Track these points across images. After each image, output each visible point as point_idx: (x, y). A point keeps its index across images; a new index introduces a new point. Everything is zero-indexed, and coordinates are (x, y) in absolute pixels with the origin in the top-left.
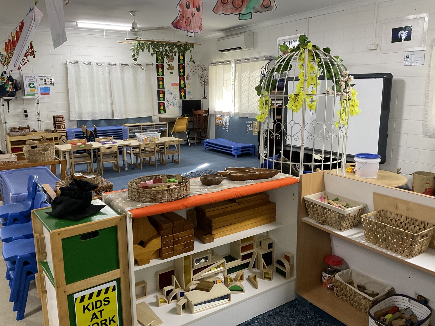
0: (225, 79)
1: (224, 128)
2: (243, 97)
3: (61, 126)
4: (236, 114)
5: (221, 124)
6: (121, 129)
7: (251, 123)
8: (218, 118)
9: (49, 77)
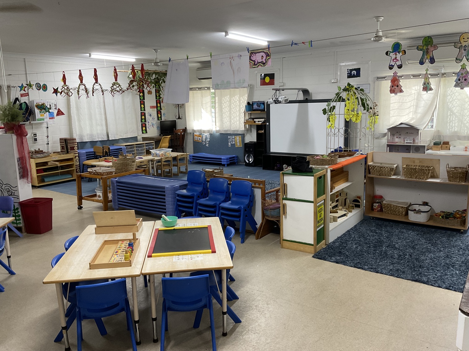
0: (204, 102)
1: (203, 144)
2: (225, 117)
3: (75, 147)
4: (217, 131)
5: (200, 140)
6: (121, 149)
7: (234, 137)
8: (196, 136)
9: (53, 103)
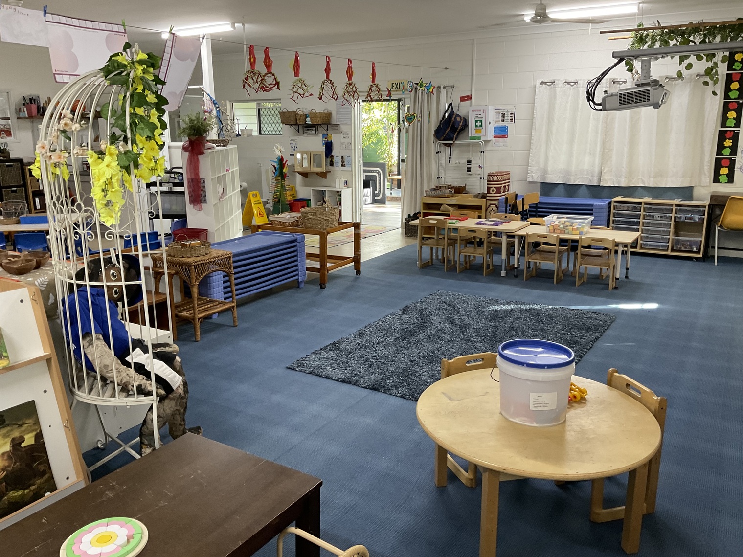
9: (509, 110)
